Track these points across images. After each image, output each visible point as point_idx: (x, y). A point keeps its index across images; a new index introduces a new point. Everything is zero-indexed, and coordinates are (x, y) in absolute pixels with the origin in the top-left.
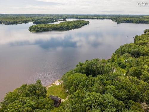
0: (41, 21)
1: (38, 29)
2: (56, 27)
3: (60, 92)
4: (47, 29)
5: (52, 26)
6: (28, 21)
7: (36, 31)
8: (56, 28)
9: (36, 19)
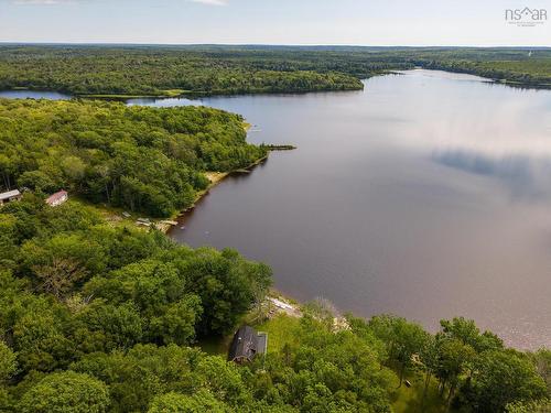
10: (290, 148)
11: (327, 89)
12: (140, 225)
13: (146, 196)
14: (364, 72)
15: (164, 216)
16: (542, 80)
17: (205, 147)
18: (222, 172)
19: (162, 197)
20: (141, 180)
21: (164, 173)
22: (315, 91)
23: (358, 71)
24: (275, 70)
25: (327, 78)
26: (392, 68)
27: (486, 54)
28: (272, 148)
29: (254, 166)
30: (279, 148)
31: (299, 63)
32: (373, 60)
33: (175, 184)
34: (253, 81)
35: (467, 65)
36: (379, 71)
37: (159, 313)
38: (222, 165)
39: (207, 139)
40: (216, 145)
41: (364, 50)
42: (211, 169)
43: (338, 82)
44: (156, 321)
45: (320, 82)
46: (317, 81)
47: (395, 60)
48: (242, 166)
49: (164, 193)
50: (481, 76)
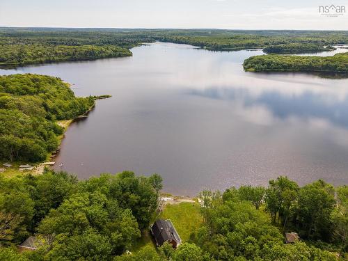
0: (286, 48)
1: (263, 65)
2: (313, 65)
3: (194, 225)
4: (285, 67)
5: (304, 61)
6: (256, 45)
7: (256, 69)
8: (313, 68)
9: (276, 41)
10: (108, 97)
11: (110, 56)
12: (24, 171)
13: (24, 148)
14: (128, 45)
15: (42, 160)
16: (224, 46)
17: (50, 103)
18: (68, 119)
19: (37, 145)
20: (16, 135)
21: (31, 127)
22: (102, 58)
23: (124, 44)
24: (66, 44)
25: (108, 49)
26: (143, 42)
27: (189, 32)
28: (95, 98)
29: (89, 112)
30: (100, 98)
31: (83, 40)
32: (129, 37)
33: (42, 134)
34: (56, 53)
35: (184, 39)
36: (136, 44)
37: (114, 229)
38: (67, 115)
39: (48, 97)
40: (57, 101)
41: (120, 31)
42: (59, 119)
43: (116, 51)
44: (115, 236)
45: (104, 52)
46: (101, 52)
47: (142, 37)
48: (81, 113)
49: (36, 142)
50: (193, 45)
